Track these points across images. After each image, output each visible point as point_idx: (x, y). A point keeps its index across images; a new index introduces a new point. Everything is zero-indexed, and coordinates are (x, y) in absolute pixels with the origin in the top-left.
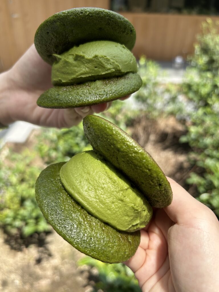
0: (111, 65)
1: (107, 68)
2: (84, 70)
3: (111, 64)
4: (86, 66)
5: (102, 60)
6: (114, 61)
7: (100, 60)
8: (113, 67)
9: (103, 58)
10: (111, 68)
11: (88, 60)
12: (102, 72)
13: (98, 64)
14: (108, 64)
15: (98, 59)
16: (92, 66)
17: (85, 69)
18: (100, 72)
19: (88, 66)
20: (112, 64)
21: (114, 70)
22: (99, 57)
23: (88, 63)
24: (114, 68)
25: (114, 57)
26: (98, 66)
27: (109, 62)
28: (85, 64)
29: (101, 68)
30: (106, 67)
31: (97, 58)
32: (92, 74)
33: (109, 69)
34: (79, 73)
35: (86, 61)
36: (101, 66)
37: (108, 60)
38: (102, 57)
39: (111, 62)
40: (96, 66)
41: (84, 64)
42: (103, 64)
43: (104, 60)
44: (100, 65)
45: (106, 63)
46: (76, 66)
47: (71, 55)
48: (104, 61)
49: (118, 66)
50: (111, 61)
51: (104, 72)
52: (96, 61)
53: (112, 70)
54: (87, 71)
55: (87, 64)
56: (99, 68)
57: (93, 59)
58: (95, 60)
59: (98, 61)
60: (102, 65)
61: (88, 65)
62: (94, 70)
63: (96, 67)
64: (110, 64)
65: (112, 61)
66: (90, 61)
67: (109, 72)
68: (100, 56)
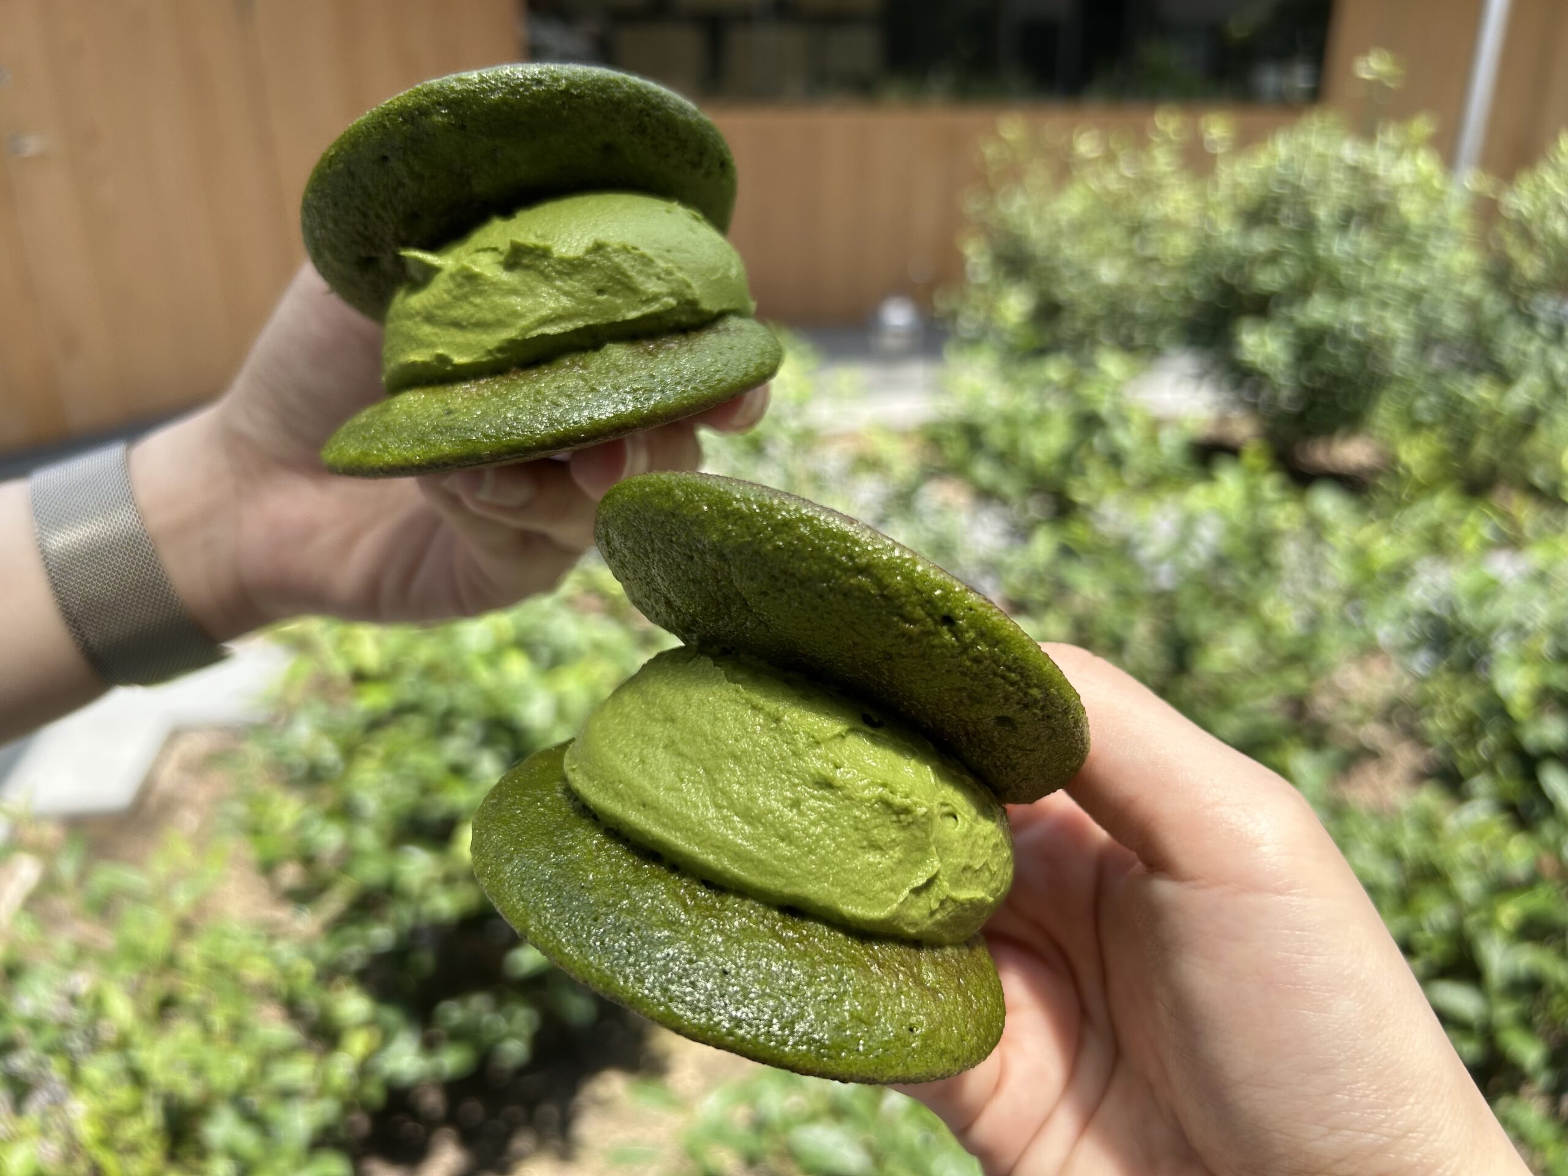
0: (660, 282)
1: (644, 293)
2: (552, 305)
3: (659, 278)
4: (559, 289)
5: (625, 261)
6: (670, 265)
7: (617, 260)
8: (670, 291)
9: (628, 252)
10: (662, 295)
11: (565, 264)
12: (629, 310)
13: (611, 278)
14: (649, 276)
15: (609, 259)
16: (585, 287)
17: (557, 300)
18: (617, 309)
19: (567, 288)
20: (662, 276)
21: (672, 301)
22: (609, 249)
23: (568, 274)
24: (672, 294)
25: (668, 251)
26: (610, 284)
27: (651, 271)
28: (554, 279)
29: (620, 294)
30: (642, 288)
31: (601, 252)
32: (587, 318)
33: (655, 298)
34: (531, 318)
35: (559, 267)
36: (623, 284)
37: (647, 261)
38: (625, 249)
39: (658, 270)
40: (601, 284)
41: (547, 278)
42: (629, 277)
43: (633, 263)
44: (619, 282)
45: (640, 272)
46: (514, 292)
47: (485, 250)
48: (633, 267)
49: (689, 286)
50: (657, 266)
51: (635, 309)
52: (599, 267)
53: (667, 303)
54: (564, 308)
55: (565, 281)
56: (615, 294)
57: (588, 258)
58: (594, 262)
59: (609, 267)
60: (624, 280)
61: (570, 282)
62: (596, 303)
63: (600, 291)
64: (654, 279)
65: (661, 264)
66: (573, 267)
67: (655, 307)
68: (616, 246)
